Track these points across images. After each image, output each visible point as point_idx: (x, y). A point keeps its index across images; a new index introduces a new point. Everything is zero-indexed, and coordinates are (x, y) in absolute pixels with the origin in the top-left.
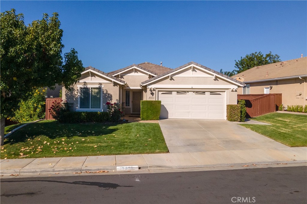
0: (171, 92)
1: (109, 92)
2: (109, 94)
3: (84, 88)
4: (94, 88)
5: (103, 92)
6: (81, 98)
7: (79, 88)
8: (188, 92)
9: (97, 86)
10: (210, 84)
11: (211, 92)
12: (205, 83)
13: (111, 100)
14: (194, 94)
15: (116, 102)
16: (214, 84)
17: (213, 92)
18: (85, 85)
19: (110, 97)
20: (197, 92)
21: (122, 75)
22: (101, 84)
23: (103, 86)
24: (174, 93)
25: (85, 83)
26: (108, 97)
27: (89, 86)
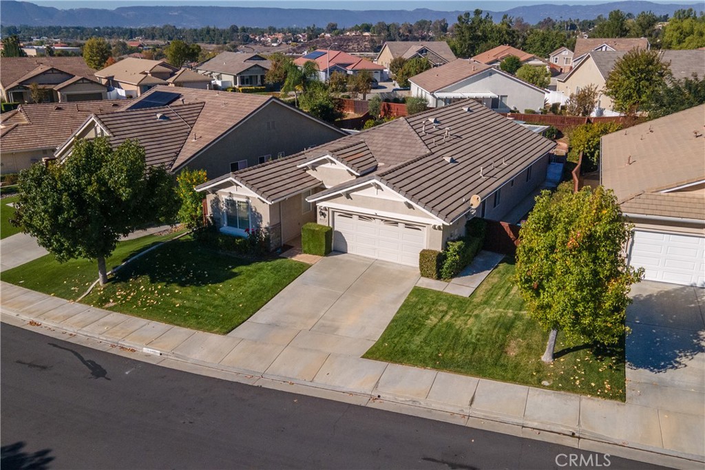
0: (351, 215)
1: (258, 211)
2: (258, 213)
3: (230, 200)
4: (241, 202)
5: (251, 209)
6: (227, 212)
7: (224, 200)
8: (374, 219)
9: (245, 200)
10: (403, 213)
11: (406, 224)
12: (394, 211)
13: (261, 221)
14: (382, 222)
15: (267, 226)
16: (408, 214)
17: (409, 225)
18: (230, 196)
19: (260, 217)
20: (386, 221)
21: (315, 165)
22: (248, 198)
23: (250, 201)
24: (356, 218)
25: (230, 193)
26: (258, 217)
27: (235, 199)
